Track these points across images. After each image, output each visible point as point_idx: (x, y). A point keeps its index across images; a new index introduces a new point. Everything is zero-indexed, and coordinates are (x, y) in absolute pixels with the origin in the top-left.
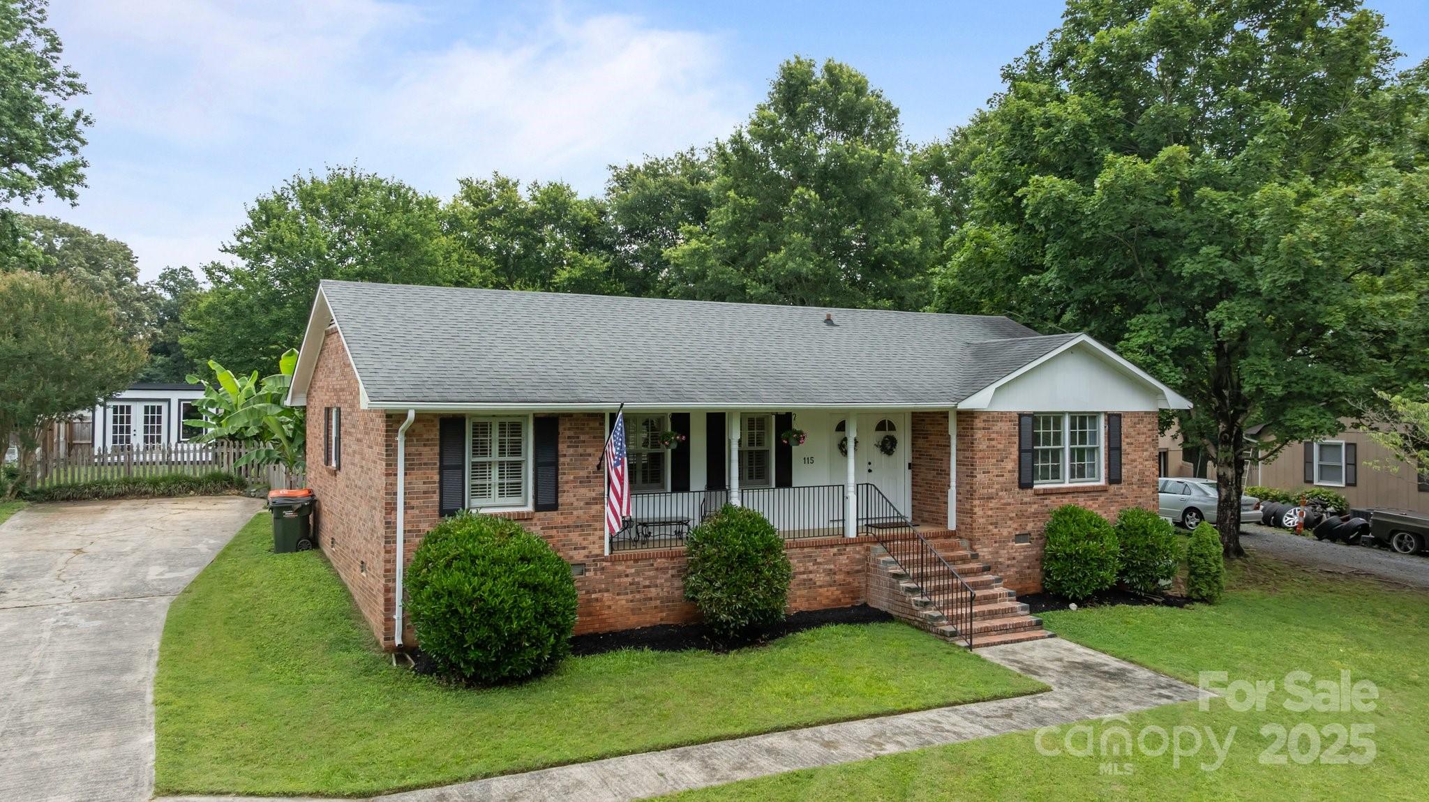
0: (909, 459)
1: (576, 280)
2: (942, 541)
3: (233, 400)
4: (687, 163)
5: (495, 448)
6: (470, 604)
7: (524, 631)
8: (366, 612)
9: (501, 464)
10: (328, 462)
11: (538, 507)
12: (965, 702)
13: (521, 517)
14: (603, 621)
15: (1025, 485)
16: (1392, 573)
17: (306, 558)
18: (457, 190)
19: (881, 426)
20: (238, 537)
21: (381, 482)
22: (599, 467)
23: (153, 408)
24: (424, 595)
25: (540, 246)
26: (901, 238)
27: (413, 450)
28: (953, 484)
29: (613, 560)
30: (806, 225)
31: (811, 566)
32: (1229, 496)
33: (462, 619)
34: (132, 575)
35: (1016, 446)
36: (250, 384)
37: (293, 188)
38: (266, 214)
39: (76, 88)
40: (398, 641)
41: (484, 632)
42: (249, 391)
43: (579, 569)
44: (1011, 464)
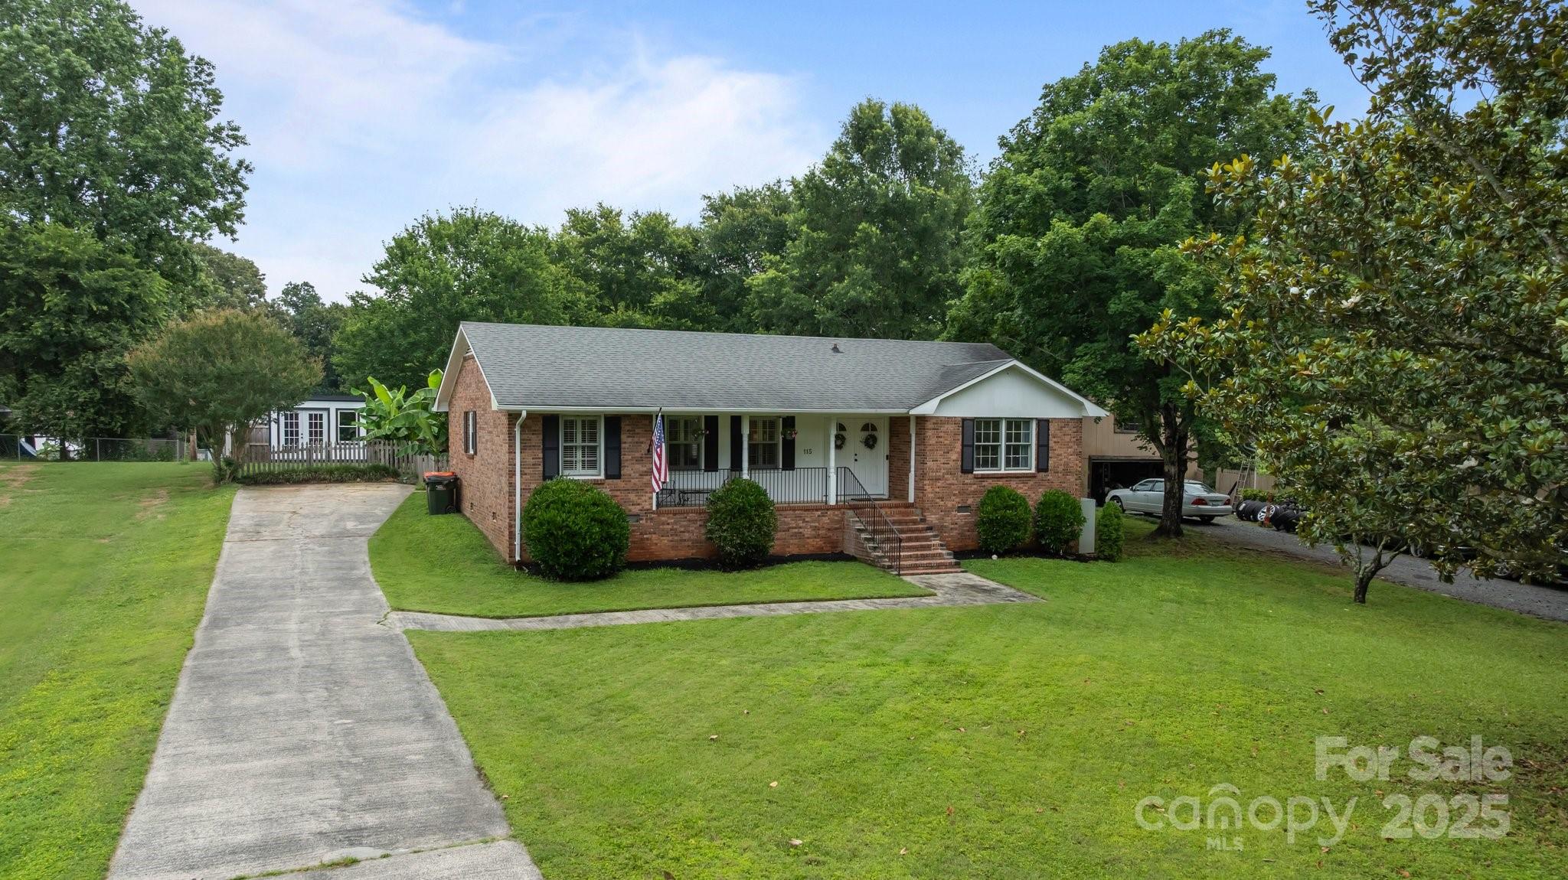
0: (887, 452)
1: (672, 304)
2: (903, 510)
3: (386, 408)
4: (774, 193)
5: (579, 437)
6: (561, 529)
7: (593, 547)
8: (496, 545)
9: (583, 448)
10: (467, 450)
11: (608, 477)
12: (872, 598)
13: (596, 483)
14: (652, 553)
15: (966, 470)
16: (1290, 548)
17: (453, 518)
18: (565, 219)
19: (865, 428)
20: (401, 506)
21: (505, 457)
22: (649, 451)
23: (316, 415)
24: (533, 523)
25: (640, 272)
26: (954, 268)
27: (525, 437)
28: (913, 469)
29: (658, 513)
30: (868, 256)
31: (801, 524)
32: (1172, 488)
33: (556, 538)
34: (335, 526)
35: (960, 442)
36: (400, 396)
37: (423, 225)
38: (402, 251)
39: (238, 140)
40: (518, 558)
41: (569, 546)
42: (399, 401)
43: (635, 518)
44: (955, 455)
